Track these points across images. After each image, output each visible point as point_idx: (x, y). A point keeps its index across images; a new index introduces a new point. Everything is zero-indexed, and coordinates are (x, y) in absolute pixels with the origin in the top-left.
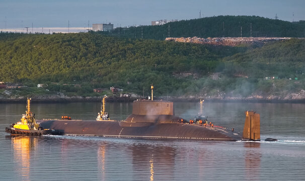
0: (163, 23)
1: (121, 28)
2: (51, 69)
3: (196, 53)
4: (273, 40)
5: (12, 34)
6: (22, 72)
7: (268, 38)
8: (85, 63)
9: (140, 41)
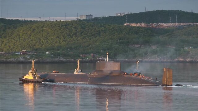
0: (123, 15)
1: (97, 18)
2: (54, 42)
3: (143, 33)
4: (190, 25)
5: (31, 21)
6: (37, 44)
7: (187, 24)
8: (76, 39)
9: (109, 25)
